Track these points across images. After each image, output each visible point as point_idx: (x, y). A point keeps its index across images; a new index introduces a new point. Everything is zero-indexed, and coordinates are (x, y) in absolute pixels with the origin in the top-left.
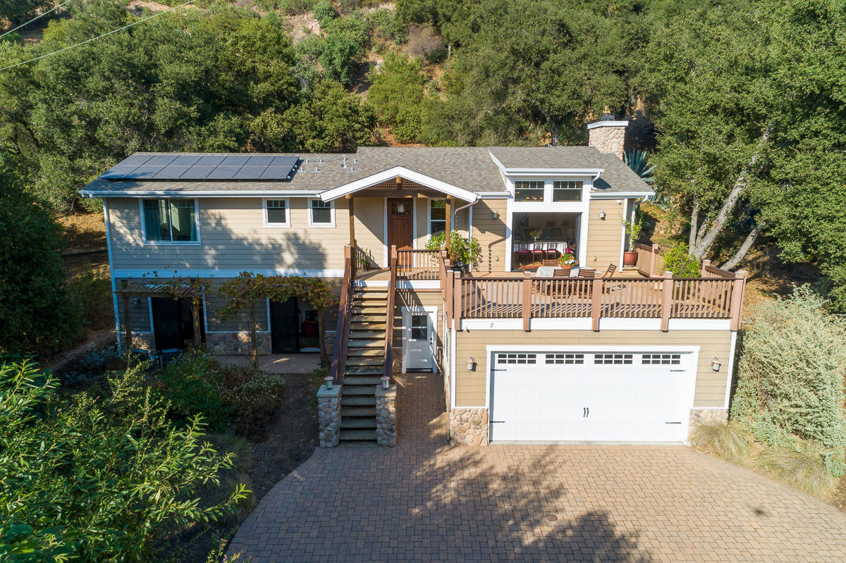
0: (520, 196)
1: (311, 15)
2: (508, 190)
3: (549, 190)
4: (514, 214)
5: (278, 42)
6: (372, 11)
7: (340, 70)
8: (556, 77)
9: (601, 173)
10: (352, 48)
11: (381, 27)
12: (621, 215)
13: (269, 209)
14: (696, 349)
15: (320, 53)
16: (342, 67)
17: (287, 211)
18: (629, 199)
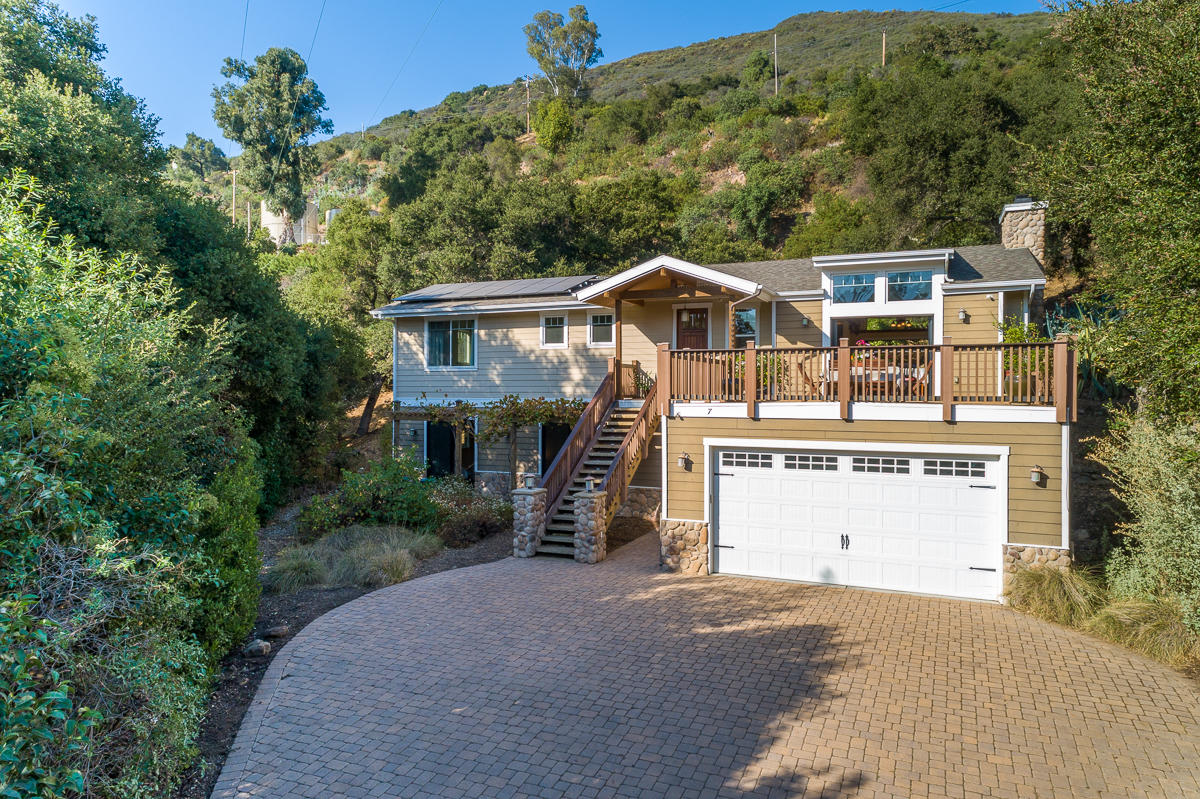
0: (840, 298)
1: (737, 166)
2: (823, 287)
3: (881, 285)
4: (833, 320)
5: (655, 185)
6: (816, 152)
7: (755, 224)
8: (977, 169)
9: (950, 254)
10: (772, 194)
11: (825, 170)
12: (994, 316)
13: (547, 328)
14: (1003, 451)
15: (732, 206)
16: (759, 220)
17: (566, 328)
18: (1005, 293)
